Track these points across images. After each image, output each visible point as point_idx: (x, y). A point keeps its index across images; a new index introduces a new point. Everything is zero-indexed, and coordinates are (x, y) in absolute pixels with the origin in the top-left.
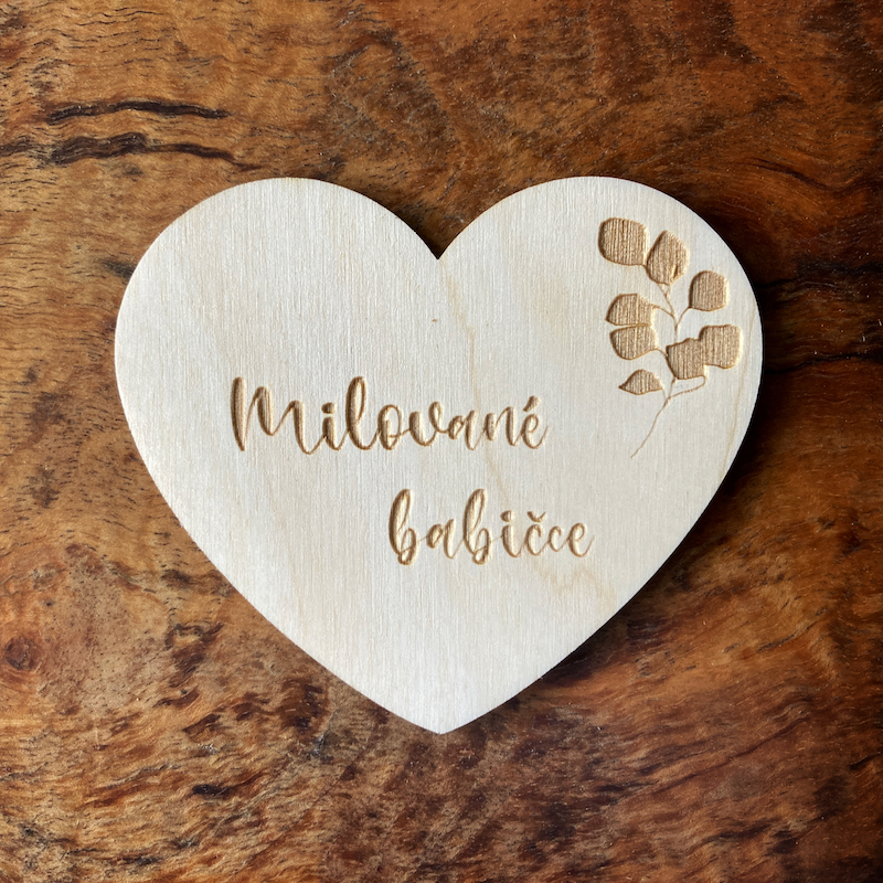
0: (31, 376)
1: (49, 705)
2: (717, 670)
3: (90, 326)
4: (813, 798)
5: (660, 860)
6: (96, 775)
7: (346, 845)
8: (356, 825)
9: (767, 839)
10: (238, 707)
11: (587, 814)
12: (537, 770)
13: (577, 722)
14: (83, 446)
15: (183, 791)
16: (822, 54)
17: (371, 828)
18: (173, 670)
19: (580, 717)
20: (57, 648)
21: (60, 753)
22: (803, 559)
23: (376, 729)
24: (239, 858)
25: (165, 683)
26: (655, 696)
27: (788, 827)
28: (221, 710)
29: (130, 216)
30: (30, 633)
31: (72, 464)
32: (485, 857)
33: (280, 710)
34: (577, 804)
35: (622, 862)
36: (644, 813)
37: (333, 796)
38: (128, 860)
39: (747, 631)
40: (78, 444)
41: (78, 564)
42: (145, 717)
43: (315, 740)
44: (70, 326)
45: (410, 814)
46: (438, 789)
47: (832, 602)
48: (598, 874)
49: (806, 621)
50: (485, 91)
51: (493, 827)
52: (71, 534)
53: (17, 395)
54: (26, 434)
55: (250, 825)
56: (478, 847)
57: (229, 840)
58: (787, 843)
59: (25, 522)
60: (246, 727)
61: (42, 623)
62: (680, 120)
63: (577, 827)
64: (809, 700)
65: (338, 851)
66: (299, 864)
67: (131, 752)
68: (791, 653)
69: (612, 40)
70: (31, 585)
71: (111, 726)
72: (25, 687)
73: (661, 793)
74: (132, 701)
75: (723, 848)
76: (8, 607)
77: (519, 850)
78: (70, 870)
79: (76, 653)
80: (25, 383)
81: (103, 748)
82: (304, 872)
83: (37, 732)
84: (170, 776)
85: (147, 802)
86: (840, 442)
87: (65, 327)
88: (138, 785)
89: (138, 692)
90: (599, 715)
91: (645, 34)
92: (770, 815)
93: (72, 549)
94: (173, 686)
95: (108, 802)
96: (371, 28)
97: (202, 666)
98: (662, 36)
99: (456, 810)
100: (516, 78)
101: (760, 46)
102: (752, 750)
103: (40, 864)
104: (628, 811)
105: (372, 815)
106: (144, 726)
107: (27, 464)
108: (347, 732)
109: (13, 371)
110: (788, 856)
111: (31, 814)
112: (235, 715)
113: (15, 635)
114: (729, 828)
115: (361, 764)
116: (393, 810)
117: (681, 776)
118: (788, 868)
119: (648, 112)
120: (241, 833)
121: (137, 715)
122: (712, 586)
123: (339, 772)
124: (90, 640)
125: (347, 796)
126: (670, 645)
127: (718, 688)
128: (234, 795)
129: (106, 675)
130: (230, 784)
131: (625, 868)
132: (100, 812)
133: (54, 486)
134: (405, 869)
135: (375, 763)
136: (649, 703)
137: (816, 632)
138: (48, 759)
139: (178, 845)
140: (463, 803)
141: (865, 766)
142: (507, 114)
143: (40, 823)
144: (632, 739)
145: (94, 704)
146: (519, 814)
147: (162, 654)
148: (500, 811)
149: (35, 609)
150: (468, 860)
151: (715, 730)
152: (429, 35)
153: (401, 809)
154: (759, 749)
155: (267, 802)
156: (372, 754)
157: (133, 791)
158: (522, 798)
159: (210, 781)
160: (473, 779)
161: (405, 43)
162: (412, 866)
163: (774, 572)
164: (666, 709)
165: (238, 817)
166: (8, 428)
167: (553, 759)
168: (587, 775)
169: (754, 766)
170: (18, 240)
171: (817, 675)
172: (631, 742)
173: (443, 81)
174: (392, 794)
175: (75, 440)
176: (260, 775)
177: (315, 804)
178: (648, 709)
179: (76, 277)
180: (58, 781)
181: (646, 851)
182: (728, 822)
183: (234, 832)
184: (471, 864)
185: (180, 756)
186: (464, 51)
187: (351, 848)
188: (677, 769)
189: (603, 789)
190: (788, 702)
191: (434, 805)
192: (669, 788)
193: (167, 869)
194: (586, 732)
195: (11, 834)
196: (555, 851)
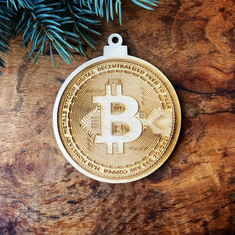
0: (38, 103)
1: (36, 180)
2: (192, 182)
3: (52, 93)
4: (212, 214)
5: (175, 226)
6: (46, 197)
7: (103, 217)
8: (106, 213)
9: (201, 223)
10: (80, 183)
11: (159, 214)
12: (148, 202)
13: (158, 192)
14: (49, 120)
15: (66, 202)
16: (225, 42)
17: (109, 214)
18: (66, 173)
19: (159, 191)
20: (39, 166)
21: (38, 191)
22: (213, 158)
23: (111, 190)
24: (78, 219)
25: (64, 176)
26: (177, 187)
27: (206, 220)
28: (76, 183)
29: (63, 68)
30: (33, 163)
31: (46, 124)
32: (135, 222)
33: (90, 184)
34: (157, 211)
35: (167, 226)
36: (172, 215)
37: (100, 206)
38: (52, 217)
39: (199, 174)
40: (48, 119)
41: (46, 147)
42: (58, 184)
43: (97, 192)
44: (48, 92)
45: (118, 211)
46: (125, 206)
47: (219, 169)
48: (161, 228)
49: (213, 172)
50: (147, 45)
51: (137, 215)
52: (44, 140)
53: (34, 107)
54: (36, 116)
55: (81, 211)
56: (133, 220)
57: (76, 214)
58: (205, 224)
59: (34, 137)
60: (81, 188)
61: (36, 161)
62: (192, 55)
63: (157, 217)
64: (213, 191)
65: (101, 218)
66: (91, 221)
67: (54, 192)
68: (209, 179)
69: (177, 35)
70: (34, 151)
71: (50, 186)
72: (31, 175)
73: (177, 210)
74: (55, 180)
75: (190, 224)
76: (28, 156)
77: (143, 221)
78: (38, 218)
79: (43, 168)
80: (36, 105)
81: (48, 190)
82: (93, 223)
83: (33, 186)
84: (63, 198)
85: (57, 204)
86: (224, 131)
87: (47, 92)
88: (55, 200)
89: (57, 178)
90: (164, 191)
91: (185, 34)
92: (202, 217)
93: (44, 144)
94: (65, 177)
95: (48, 203)
96: (121, 28)
97: (72, 173)
98: (189, 35)
99: (129, 211)
100: (154, 42)
101: (211, 39)
102: (199, 201)
103: (31, 216)
104: (169, 214)
105: (109, 211)
106: (58, 186)
107: (35, 123)
108: (105, 191)
109: (34, 102)
110: (206, 227)
111: (30, 205)
112: (79, 185)
113: (29, 163)
114: (192, 220)
115: (108, 198)
116: (114, 210)
117: (182, 207)
118: (205, 230)
119: (184, 52)
120: (78, 213)
121: (56, 183)
122: (192, 163)
123: (102, 200)
124: (47, 165)
125: (104, 206)
126: (181, 176)
127: (192, 186)
128: (78, 204)
129: (50, 174)
130: (77, 201)
131: (167, 227)
132: (46, 205)
133: (41, 129)
134: (116, 224)
135: (111, 198)
136: (175, 189)
137: (215, 175)
138: (35, 192)
139: (63, 215)
140: (131, 209)
141: (225, 207)
142: (152, 51)
143: (32, 207)
144: (171, 197)
145: (47, 180)
146: (143, 213)
147: (63, 169)
148: (139, 212)
149: (34, 157)
150: (131, 223)
151: (190, 196)
152: (135, 31)
153: (116, 210)
154: (200, 202)
155: (85, 206)
156: (110, 196)
157: (54, 201)
158: (145, 209)
159: (72, 200)
160: (133, 204)
161: (129, 33)
162: (118, 223)
163: (206, 161)
164: (179, 190)
165: (78, 209)
166: (32, 115)
167: (152, 201)
168: (160, 205)
169: (199, 205)
170: (37, 72)
171: (215, 185)
172: (170, 198)
173: (137, 42)
174: (114, 206)
175: (47, 119)
176: (84, 199)
177: (96, 207)
178: (175, 190)
179: (50, 81)
180: (37, 198)
181: (172, 224)
182: (192, 218)
183: (77, 212)
184: (131, 224)
185: (66, 194)
186: (143, 35)
187: (104, 218)
188: (181, 205)
189: (163, 208)
190: (208, 191)
191: (124, 209)
192: (179, 209)
193: (60, 220)
194: (160, 195)
195: (25, 209)
196: (151, 222)
